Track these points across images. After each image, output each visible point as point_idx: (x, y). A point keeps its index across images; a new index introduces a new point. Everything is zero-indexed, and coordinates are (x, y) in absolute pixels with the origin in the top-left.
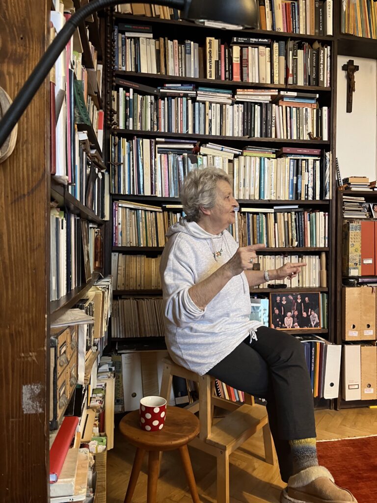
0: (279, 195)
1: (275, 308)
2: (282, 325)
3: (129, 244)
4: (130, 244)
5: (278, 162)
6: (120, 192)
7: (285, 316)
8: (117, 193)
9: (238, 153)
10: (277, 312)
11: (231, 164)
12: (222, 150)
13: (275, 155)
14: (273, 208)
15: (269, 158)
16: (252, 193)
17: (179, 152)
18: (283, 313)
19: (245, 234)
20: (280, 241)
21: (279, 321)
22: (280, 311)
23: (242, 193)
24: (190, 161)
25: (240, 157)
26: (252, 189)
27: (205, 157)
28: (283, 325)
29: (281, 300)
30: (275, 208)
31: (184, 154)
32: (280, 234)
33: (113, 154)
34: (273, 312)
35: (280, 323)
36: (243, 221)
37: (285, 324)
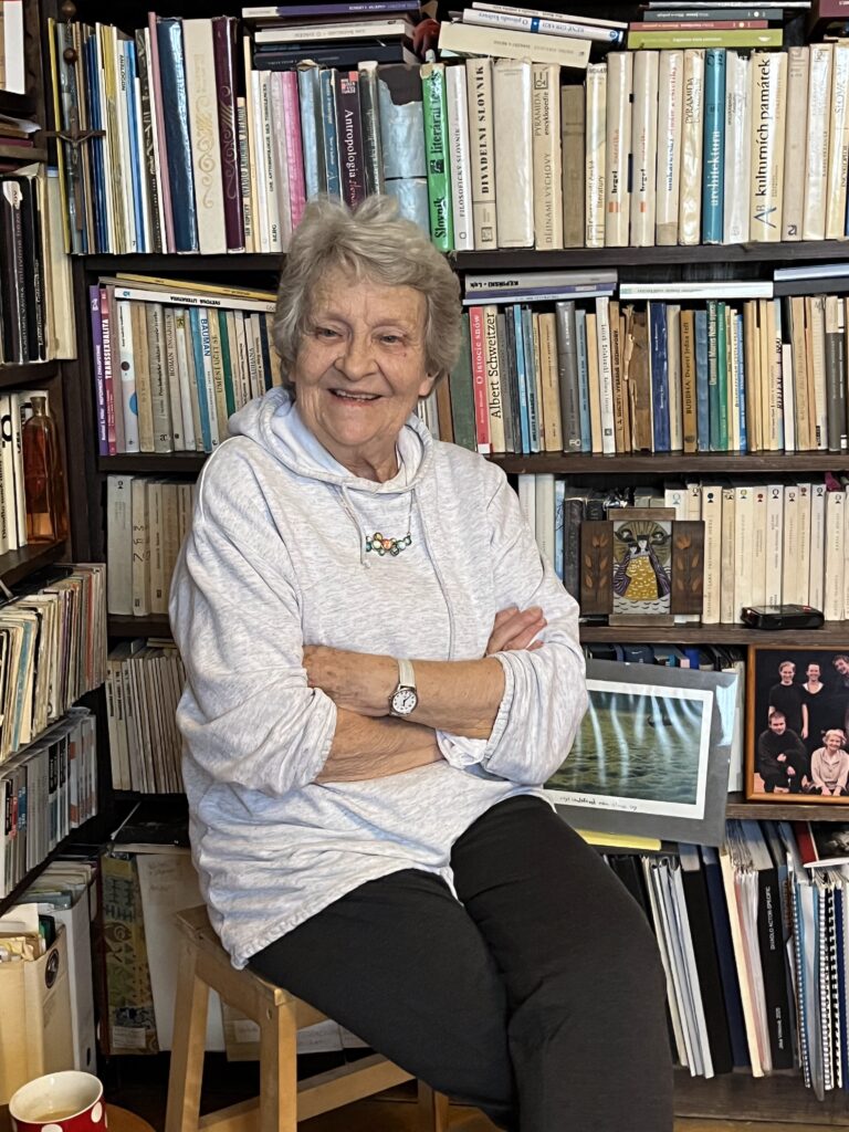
0: (797, 222)
1: (771, 710)
2: (796, 778)
3: (167, 443)
4: (172, 443)
5: (794, 65)
6: (106, 248)
7: (816, 742)
8: (92, 251)
9: (605, 35)
10: (778, 724)
11: (574, 89)
12: (534, 30)
13: (780, 32)
14: (769, 278)
15: (745, 52)
16: (668, 217)
17: (343, 56)
18: (805, 732)
19: (642, 393)
20: (803, 424)
21: (789, 762)
22: (794, 722)
23: (620, 221)
24: (385, 94)
25: (612, 56)
26: (669, 198)
27: (459, 69)
28: (805, 781)
29: (801, 676)
30: (779, 275)
31: (361, 65)
32: (802, 392)
33: (66, 96)
34: (762, 722)
35: (791, 771)
36: (630, 340)
37: (815, 777)
